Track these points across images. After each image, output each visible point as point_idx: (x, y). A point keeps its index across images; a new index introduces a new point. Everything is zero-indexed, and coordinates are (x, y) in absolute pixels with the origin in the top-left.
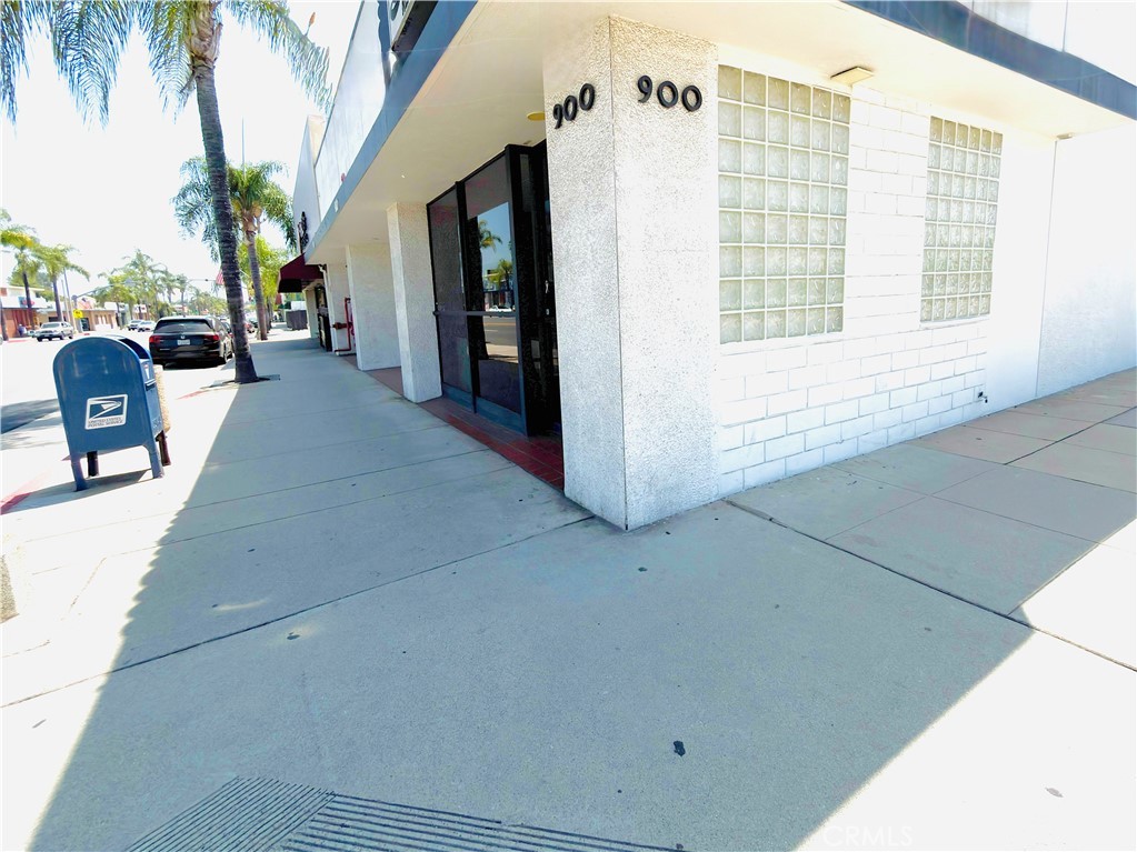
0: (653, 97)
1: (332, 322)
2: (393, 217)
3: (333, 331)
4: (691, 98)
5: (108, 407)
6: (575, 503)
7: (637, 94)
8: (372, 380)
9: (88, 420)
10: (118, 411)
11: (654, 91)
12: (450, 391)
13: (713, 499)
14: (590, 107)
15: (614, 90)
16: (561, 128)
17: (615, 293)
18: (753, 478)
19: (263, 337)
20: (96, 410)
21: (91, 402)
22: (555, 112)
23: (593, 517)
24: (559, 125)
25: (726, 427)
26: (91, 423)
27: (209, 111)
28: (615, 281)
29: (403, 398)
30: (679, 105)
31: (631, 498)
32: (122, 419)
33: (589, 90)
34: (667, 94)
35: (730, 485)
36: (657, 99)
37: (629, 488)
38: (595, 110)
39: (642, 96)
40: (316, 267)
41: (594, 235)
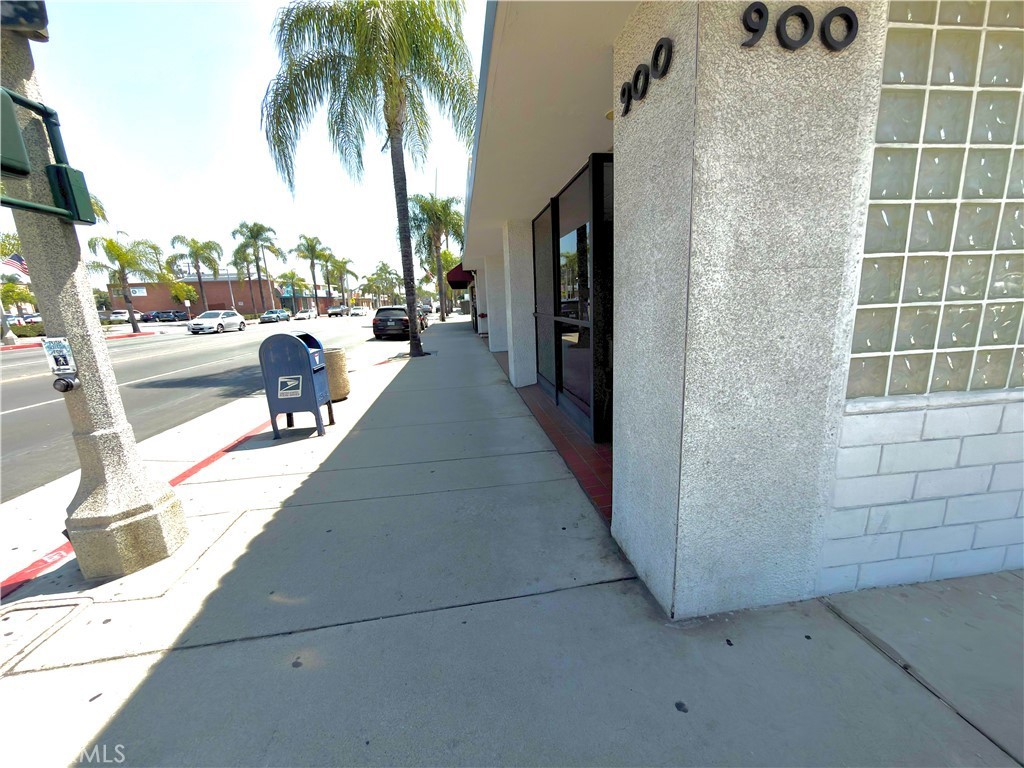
0: (769, 36)
1: (478, 313)
2: (506, 233)
3: (479, 318)
4: (838, 29)
5: (291, 383)
6: (620, 550)
7: (743, 35)
8: (494, 361)
9: (280, 392)
10: (296, 387)
11: (771, 26)
12: (542, 381)
13: (805, 597)
14: (665, 72)
15: (701, 34)
16: (630, 114)
17: (681, 329)
18: (871, 577)
19: (443, 320)
20: (284, 385)
21: (281, 379)
22: (623, 94)
23: (635, 578)
24: (627, 111)
25: (839, 510)
26: (282, 394)
27: (398, 163)
28: (682, 313)
29: (509, 382)
30: (815, 42)
31: (682, 583)
32: (298, 393)
33: (665, 50)
34: (794, 28)
35: (834, 583)
36: (774, 38)
37: (679, 572)
38: (672, 75)
39: (747, 36)
40: (469, 272)
41: (659, 250)
